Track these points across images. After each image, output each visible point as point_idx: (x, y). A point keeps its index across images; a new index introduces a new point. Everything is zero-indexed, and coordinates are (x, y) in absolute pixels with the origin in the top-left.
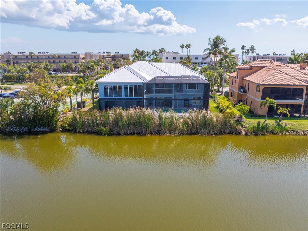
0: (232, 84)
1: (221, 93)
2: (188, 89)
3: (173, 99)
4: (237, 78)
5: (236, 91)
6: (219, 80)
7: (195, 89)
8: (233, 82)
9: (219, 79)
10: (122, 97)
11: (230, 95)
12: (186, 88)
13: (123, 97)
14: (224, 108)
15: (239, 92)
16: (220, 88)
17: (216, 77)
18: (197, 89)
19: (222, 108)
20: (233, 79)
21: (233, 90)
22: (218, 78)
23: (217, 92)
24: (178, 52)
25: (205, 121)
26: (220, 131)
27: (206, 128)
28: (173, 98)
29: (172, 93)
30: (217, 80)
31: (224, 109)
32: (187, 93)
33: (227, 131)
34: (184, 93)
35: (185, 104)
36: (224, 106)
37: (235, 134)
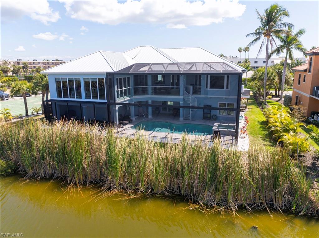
0: (299, 84)
1: (279, 99)
2: (211, 88)
3: (182, 107)
4: (310, 72)
5: (307, 95)
6: (276, 79)
7: (223, 88)
8: (299, 81)
9: (277, 77)
10: (81, 98)
11: (294, 101)
12: (207, 87)
13: (83, 99)
14: (278, 128)
15: (312, 96)
16: (279, 91)
17: (272, 74)
18: (227, 88)
19: (273, 129)
20: (300, 75)
21: (299, 94)
22: (275, 76)
23: (273, 96)
24: (237, 57)
25: (215, 169)
26: (257, 201)
27: (217, 188)
28: (181, 103)
29: (179, 95)
30: (274, 79)
31: (277, 130)
32: (207, 94)
33: (279, 203)
34: (202, 96)
35: (205, 115)
36: (278, 124)
37: (304, 216)
